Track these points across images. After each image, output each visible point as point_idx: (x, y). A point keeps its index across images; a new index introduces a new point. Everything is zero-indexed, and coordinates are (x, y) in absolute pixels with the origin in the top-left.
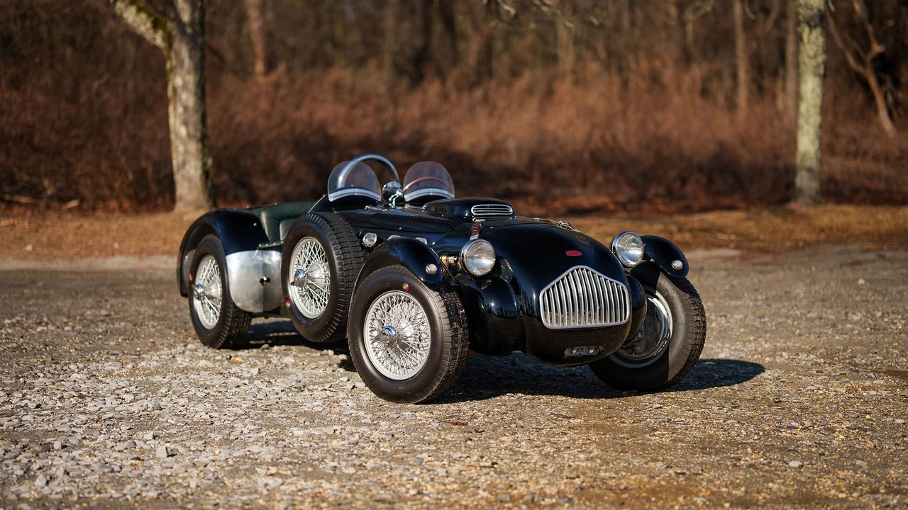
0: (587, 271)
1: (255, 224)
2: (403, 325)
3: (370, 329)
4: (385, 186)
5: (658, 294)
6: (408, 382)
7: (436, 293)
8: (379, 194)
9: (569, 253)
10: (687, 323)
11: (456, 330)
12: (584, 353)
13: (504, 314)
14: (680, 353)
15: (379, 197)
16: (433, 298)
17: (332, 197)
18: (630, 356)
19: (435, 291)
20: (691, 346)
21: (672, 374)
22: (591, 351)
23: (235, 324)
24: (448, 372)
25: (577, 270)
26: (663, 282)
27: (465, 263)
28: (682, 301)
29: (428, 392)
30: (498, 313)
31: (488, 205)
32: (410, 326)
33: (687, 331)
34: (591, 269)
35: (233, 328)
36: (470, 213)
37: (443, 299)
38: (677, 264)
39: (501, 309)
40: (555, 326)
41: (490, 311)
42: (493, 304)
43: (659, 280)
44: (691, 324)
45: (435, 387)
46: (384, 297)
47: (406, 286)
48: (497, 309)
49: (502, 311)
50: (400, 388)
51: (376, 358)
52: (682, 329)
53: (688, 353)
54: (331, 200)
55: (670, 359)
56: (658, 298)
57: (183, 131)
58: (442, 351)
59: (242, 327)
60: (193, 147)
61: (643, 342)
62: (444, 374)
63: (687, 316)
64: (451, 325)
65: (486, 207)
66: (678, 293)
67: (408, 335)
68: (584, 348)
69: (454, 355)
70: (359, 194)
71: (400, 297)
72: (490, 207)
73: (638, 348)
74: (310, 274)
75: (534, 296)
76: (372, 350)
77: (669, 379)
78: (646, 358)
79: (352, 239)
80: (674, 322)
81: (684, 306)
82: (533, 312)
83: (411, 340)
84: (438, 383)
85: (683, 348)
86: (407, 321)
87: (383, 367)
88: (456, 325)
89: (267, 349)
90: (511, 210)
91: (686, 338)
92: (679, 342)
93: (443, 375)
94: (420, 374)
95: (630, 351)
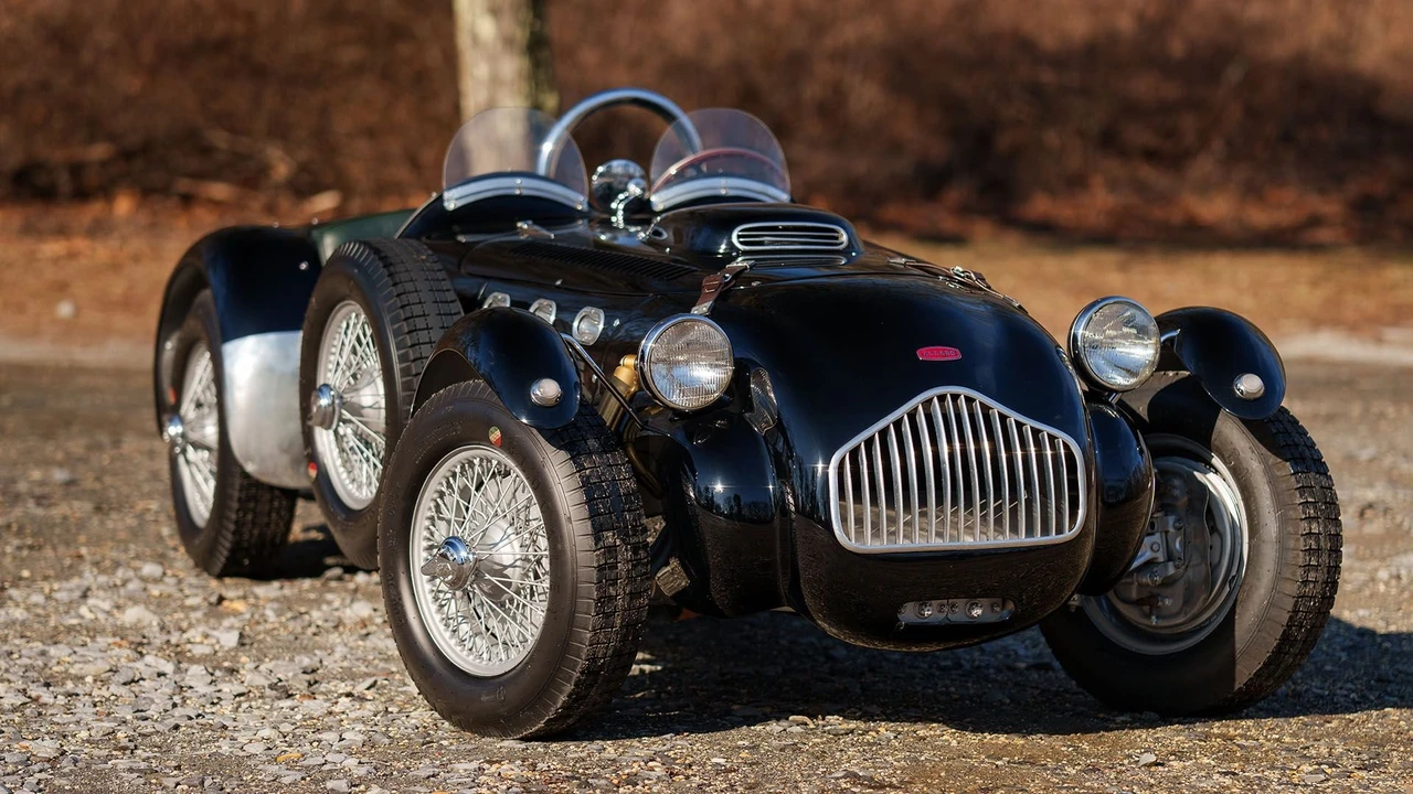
0: (969, 400)
1: (304, 266)
2: (496, 535)
3: (425, 544)
4: (600, 169)
5: (1216, 461)
6: (500, 684)
7: (563, 455)
8: (582, 193)
9: (925, 354)
10: (1281, 540)
11: (611, 550)
12: (958, 616)
13: (745, 512)
14: (1264, 620)
15: (580, 202)
16: (558, 468)
17: (453, 200)
18: (1146, 621)
19: (560, 448)
20: (1292, 601)
21: (1244, 672)
22: (977, 612)
23: (250, 517)
24: (593, 659)
25: (942, 398)
26: (1229, 429)
27: (648, 375)
28: (1273, 482)
29: (547, 708)
30: (731, 508)
31: (780, 224)
32: (513, 537)
33: (1281, 562)
34: (979, 397)
35: (244, 524)
36: (731, 246)
37: (581, 468)
38: (1249, 384)
39: (737, 498)
40: (870, 545)
41: (710, 504)
42: (719, 487)
43: (1218, 423)
44: (1292, 544)
45: (563, 698)
46: (453, 461)
47: (495, 435)
48: (728, 500)
49: (739, 505)
50: (484, 698)
51: (438, 617)
52: (1269, 554)
53: (1285, 617)
54: (450, 206)
55: (1237, 634)
56: (1217, 472)
57: (486, 28)
58: (574, 604)
59: (268, 524)
60: (512, 66)
61: (1180, 588)
62: (582, 663)
63: (1283, 521)
64: (598, 539)
65: (775, 229)
66: (1264, 461)
67: (507, 560)
68: (960, 602)
69: (607, 616)
70: (525, 192)
71: (489, 461)
72: (785, 229)
73: (1167, 602)
74: (347, 397)
75: (820, 466)
76: (430, 597)
77: (1237, 687)
78: (1184, 628)
79: (444, 308)
80: (1250, 538)
81: (1277, 495)
82: (815, 507)
83: (514, 575)
84: (569, 688)
85: (1271, 604)
86: (506, 526)
87: (453, 642)
88: (610, 537)
89: (340, 579)
90: (844, 238)
91: (1279, 577)
92: (1262, 591)
93: (578, 669)
94: (527, 664)
95: (1146, 608)
